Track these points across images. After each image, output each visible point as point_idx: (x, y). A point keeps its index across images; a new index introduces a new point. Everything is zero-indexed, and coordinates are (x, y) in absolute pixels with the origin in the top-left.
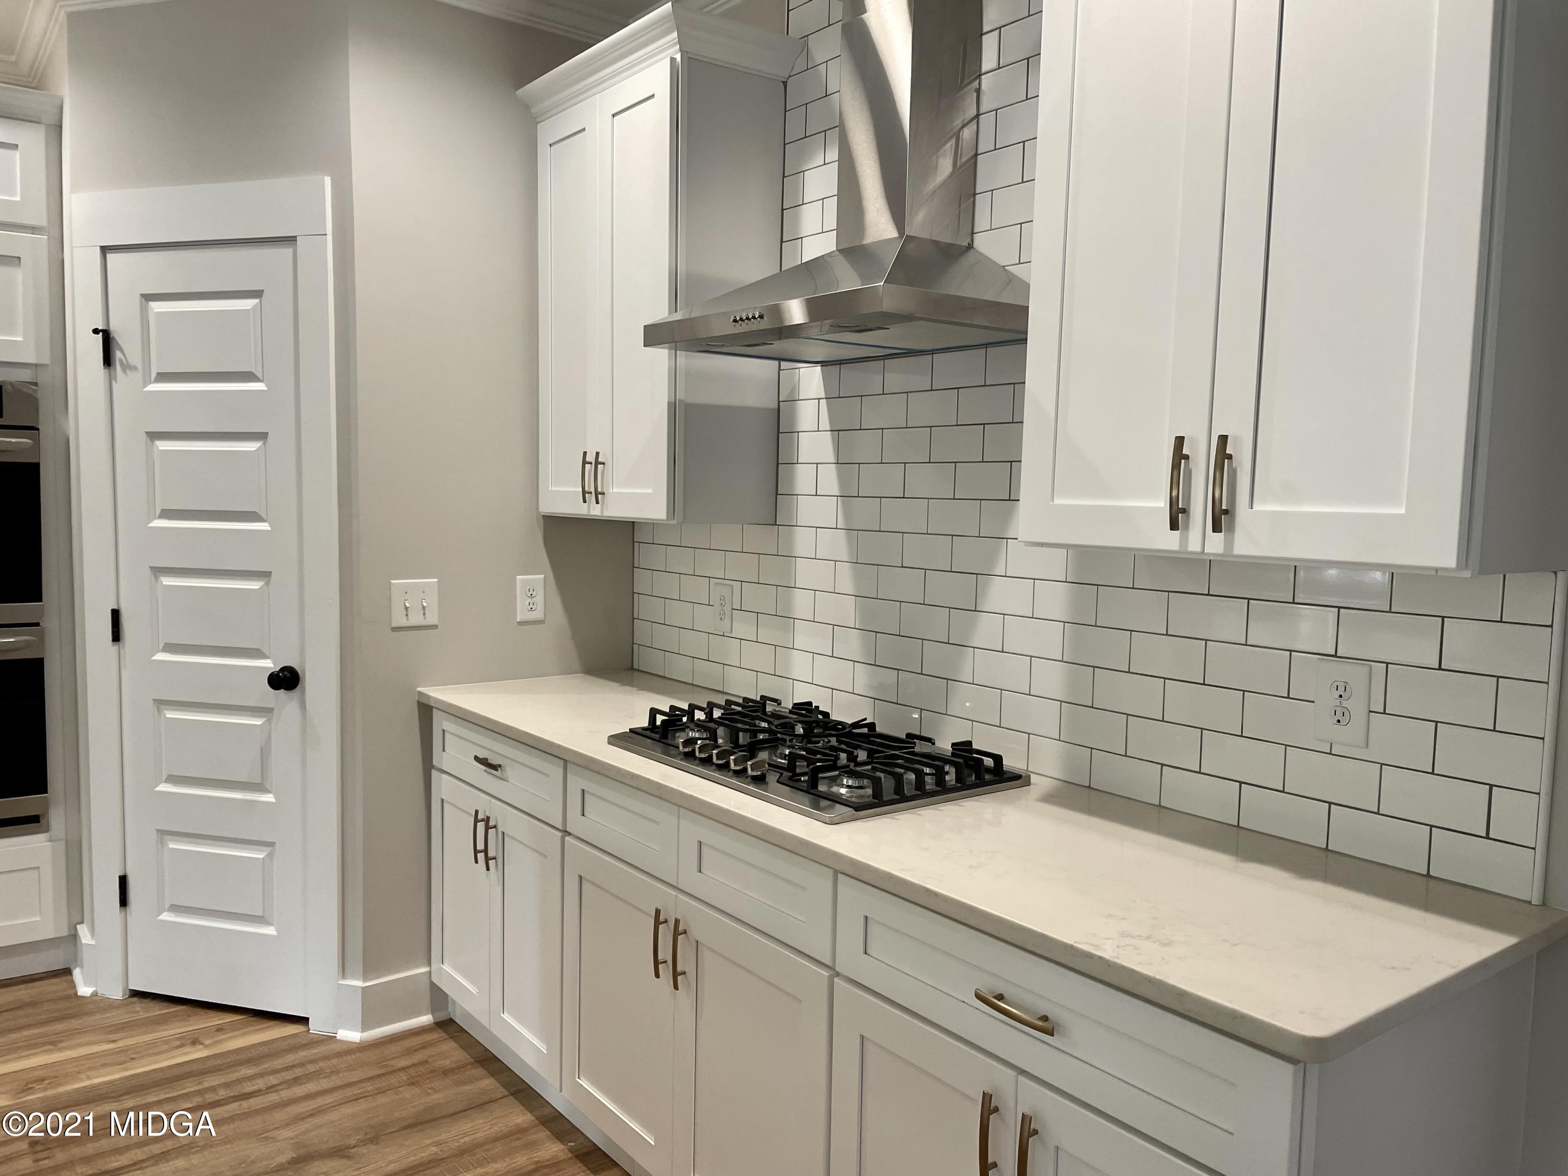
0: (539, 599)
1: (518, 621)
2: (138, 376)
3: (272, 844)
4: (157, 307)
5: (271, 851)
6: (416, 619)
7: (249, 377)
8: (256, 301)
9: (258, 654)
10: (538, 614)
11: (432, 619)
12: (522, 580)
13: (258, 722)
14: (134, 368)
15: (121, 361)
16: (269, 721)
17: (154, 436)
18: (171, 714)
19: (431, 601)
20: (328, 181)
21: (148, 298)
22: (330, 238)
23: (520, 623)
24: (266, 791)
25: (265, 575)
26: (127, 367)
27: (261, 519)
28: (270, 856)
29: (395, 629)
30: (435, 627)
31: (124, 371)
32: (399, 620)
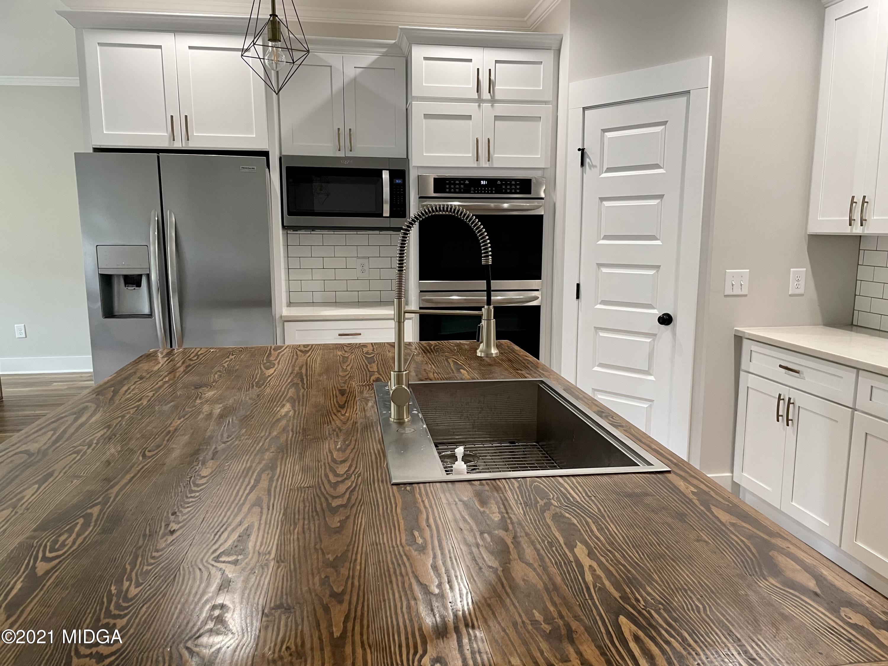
0: (802, 283)
1: (790, 293)
2: (597, 170)
3: (652, 401)
4: (609, 135)
5: (651, 405)
6: (737, 291)
7: (657, 166)
8: (663, 127)
9: (650, 306)
10: (801, 291)
11: (745, 292)
12: (794, 271)
13: (648, 340)
14: (596, 166)
15: (589, 163)
16: (654, 340)
17: (602, 199)
18: (602, 334)
19: (745, 282)
20: (711, 57)
21: (605, 131)
22: (709, 88)
23: (790, 295)
24: (650, 374)
25: (657, 267)
26: (592, 166)
27: (656, 239)
28: (650, 406)
29: (726, 296)
30: (745, 296)
31: (590, 168)
32: (728, 292)
